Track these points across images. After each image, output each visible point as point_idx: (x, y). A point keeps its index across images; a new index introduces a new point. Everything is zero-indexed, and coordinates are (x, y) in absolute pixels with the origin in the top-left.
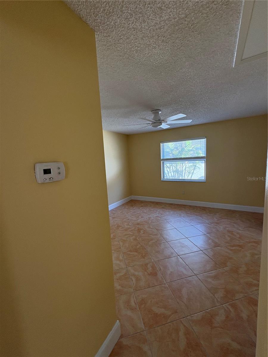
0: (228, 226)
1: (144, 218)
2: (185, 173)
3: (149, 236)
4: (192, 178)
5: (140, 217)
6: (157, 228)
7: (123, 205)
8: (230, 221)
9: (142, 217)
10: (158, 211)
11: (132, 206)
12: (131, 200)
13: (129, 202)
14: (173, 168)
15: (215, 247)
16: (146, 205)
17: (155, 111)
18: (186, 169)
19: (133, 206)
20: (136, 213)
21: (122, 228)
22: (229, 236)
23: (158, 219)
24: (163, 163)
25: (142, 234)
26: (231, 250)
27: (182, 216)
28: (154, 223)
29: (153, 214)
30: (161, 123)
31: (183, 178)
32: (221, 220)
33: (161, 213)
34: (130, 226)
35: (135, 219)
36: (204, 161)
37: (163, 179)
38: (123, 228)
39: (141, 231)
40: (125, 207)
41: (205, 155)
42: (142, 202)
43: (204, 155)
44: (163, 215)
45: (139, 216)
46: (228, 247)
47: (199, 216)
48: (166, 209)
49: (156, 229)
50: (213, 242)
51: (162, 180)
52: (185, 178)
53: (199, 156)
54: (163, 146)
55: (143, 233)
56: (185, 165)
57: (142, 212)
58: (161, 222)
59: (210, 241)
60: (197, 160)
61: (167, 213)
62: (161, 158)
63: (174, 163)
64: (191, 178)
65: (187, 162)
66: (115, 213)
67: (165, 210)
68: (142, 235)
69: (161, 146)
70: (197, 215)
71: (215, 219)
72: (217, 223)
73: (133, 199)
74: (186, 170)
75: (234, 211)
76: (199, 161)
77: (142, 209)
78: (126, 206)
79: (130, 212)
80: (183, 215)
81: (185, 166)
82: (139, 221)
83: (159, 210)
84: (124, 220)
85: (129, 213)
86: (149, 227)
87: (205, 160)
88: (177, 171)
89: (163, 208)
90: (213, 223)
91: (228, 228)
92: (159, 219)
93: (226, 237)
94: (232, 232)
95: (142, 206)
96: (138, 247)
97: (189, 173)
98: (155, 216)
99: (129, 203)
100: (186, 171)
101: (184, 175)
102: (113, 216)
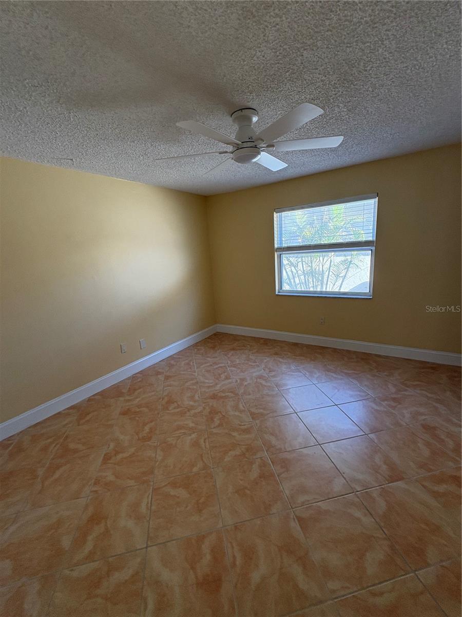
0: (422, 410)
1: (230, 380)
2: (328, 277)
3: (230, 434)
4: (342, 290)
5: (223, 376)
6: (253, 410)
7: (196, 345)
8: (429, 395)
9: (227, 378)
10: (265, 361)
11: (213, 348)
12: (215, 334)
13: (210, 338)
14: (304, 266)
15: (392, 479)
16: (244, 346)
17: (241, 113)
18: (331, 268)
19: (216, 348)
20: (217, 366)
21: (175, 408)
22: (428, 444)
23: (261, 384)
24: (280, 257)
25: (214, 428)
26: (436, 495)
27: (316, 376)
28: (250, 394)
29: (253, 370)
30: (256, 147)
31: (324, 290)
32: (406, 390)
33: (269, 368)
34: (195, 401)
35: (211, 381)
36: (370, 252)
37: (279, 292)
38: (178, 407)
39: (215, 419)
40: (198, 350)
41: (373, 236)
42: (235, 338)
43: (371, 239)
44: (273, 373)
45: (221, 374)
46: (426, 484)
47: (354, 378)
48: (283, 358)
49: (249, 411)
50: (385, 463)
51: (277, 294)
52: (328, 290)
53: (360, 240)
54: (281, 217)
55: (219, 426)
56: (329, 260)
57: (229, 362)
58: (265, 392)
59: (378, 459)
60: (354, 250)
61: (284, 368)
62: (276, 246)
63: (306, 257)
64: (340, 289)
65: (333, 253)
66: (173, 365)
67: (281, 360)
68: (215, 431)
69: (275, 219)
70: (348, 375)
71: (390, 386)
72: (394, 400)
73: (218, 331)
74: (331, 270)
75: (434, 366)
76: (359, 252)
77: (232, 355)
78: (202, 348)
79: (206, 363)
80: (318, 374)
81: (328, 263)
82: (218, 387)
83: (268, 359)
84: (187, 384)
85: (202, 367)
86: (236, 408)
87: (373, 248)
88: (312, 273)
89: (276, 354)
90: (386, 400)
91: (424, 417)
92: (264, 383)
93: (420, 445)
94: (435, 428)
95: (233, 349)
96: (195, 470)
97: (337, 276)
98: (254, 374)
99: (209, 340)
100: (331, 273)
101: (326, 282)
102: (168, 374)
